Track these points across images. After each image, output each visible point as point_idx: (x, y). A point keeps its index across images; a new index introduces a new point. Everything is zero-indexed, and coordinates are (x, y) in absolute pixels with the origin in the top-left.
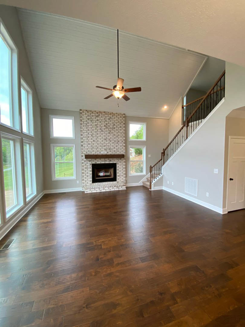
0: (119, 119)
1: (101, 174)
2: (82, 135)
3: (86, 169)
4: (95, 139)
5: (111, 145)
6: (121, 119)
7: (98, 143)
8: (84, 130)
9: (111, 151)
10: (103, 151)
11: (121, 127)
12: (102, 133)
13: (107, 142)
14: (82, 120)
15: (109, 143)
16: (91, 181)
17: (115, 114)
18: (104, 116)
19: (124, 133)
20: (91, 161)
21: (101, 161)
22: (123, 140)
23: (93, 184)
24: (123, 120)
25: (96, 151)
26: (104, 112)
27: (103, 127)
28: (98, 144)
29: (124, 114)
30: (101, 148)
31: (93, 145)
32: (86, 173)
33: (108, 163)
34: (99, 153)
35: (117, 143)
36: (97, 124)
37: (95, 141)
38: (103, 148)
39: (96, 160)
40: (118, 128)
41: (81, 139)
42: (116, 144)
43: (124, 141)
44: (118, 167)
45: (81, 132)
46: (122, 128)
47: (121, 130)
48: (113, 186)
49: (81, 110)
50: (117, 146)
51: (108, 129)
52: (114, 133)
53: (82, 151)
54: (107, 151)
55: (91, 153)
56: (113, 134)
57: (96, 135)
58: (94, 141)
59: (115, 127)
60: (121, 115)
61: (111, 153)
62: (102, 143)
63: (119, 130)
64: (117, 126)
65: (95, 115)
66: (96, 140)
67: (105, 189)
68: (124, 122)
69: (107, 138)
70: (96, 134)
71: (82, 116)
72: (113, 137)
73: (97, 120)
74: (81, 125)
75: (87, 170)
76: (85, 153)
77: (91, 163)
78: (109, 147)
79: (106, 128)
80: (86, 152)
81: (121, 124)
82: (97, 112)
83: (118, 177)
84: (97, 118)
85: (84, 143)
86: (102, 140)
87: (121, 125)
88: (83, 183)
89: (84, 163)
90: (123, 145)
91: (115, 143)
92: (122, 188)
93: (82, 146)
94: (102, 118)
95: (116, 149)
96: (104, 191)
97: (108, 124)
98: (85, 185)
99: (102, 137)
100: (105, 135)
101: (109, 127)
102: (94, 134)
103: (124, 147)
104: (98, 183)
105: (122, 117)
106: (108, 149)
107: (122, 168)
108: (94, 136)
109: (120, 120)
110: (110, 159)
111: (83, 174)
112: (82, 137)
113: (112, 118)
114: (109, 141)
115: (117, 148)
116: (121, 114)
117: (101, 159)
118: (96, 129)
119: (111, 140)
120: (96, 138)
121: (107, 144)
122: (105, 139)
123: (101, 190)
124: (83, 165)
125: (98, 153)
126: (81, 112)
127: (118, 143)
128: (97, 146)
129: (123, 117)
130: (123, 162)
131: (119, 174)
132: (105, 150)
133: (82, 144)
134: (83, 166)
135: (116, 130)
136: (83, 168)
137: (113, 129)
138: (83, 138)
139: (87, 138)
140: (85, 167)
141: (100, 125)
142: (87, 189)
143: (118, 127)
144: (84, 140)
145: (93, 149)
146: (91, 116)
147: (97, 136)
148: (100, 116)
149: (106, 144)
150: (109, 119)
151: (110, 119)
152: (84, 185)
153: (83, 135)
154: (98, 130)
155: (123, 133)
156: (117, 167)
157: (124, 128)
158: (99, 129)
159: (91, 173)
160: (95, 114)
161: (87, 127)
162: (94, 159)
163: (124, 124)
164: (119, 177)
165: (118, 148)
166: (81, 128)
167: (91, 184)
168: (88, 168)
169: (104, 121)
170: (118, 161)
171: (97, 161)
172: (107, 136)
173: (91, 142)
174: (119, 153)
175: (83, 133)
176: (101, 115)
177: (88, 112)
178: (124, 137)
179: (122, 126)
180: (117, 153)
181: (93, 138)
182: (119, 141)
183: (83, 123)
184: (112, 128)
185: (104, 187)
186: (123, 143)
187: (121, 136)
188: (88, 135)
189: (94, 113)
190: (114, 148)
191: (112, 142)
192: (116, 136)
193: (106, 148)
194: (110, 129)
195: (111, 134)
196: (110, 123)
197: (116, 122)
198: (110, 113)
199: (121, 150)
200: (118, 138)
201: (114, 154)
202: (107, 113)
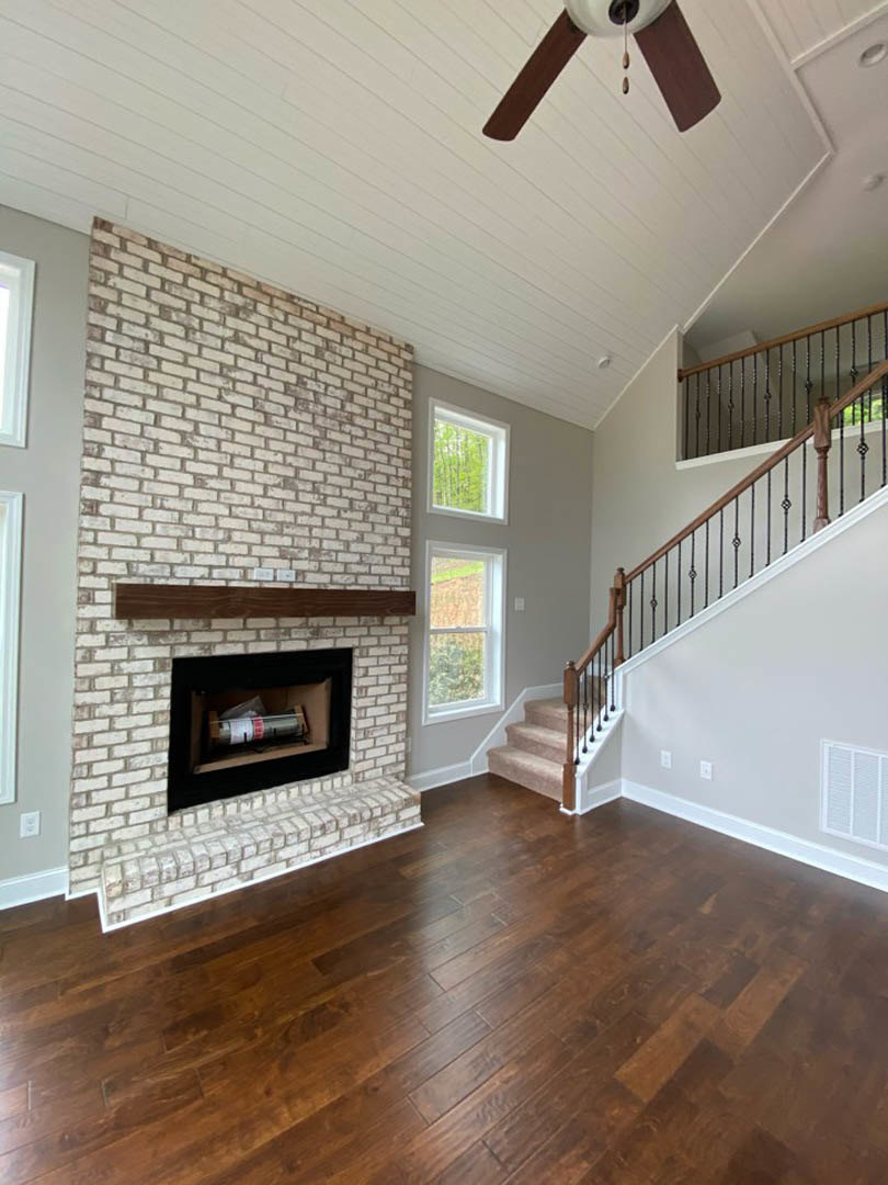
0: (377, 368)
1: (241, 728)
2: (95, 421)
3: (112, 702)
4: (213, 470)
5: (323, 526)
6: (393, 370)
7: (236, 499)
8: (116, 387)
9: (328, 567)
10: (266, 563)
11: (388, 423)
12: (270, 432)
13: (297, 500)
14: (107, 302)
15: (312, 514)
16: (164, 799)
17: (354, 330)
18: (285, 323)
19: (405, 459)
20: (163, 634)
21: (251, 636)
22: (399, 502)
23: (174, 820)
24: (401, 383)
25: (212, 560)
26: (290, 298)
27: (272, 396)
28: (230, 507)
29: (409, 348)
30: (255, 538)
31: (195, 511)
32: (112, 738)
33: (301, 646)
34: (236, 574)
35: (364, 520)
36: (229, 360)
37: (212, 483)
38: (268, 539)
39: (209, 629)
40: (375, 421)
41: (87, 454)
42: (355, 526)
43: (407, 507)
44: (365, 675)
45: (88, 396)
46: (398, 428)
47: (388, 436)
48: (344, 822)
49: (100, 224)
50: (361, 539)
51: (307, 417)
52: (345, 449)
53: (91, 552)
54: (297, 565)
55: (172, 575)
56: (340, 453)
57: (219, 441)
58: (200, 481)
59: (357, 410)
60: (394, 350)
61: (325, 579)
62: (265, 503)
63: (378, 437)
64: (366, 408)
65: (221, 299)
66: (220, 476)
67: (283, 854)
68: (408, 396)
69: (303, 474)
70: (223, 434)
71: (108, 274)
72: (340, 474)
73: (236, 339)
74: (91, 338)
75: (129, 713)
76: (119, 569)
77: (164, 652)
78: (311, 537)
79: (295, 408)
80: (129, 564)
81: (388, 402)
82: (240, 285)
83: (358, 745)
84: (231, 321)
85: (113, 490)
86: (266, 487)
87: (391, 410)
88: (81, 830)
89: (100, 655)
90: (396, 535)
91: (348, 515)
92: (398, 820)
93: (92, 508)
94: (270, 328)
95: (357, 558)
96: (281, 870)
97: (311, 385)
98: (101, 840)
99: (266, 463)
100: (285, 454)
101: (317, 402)
102: (203, 429)
103: (404, 545)
104: (217, 807)
105: (394, 360)
106: (305, 554)
107: (390, 679)
108: (200, 442)
109: (385, 377)
110: (313, 621)
111: (90, 746)
112: (93, 434)
113: (338, 348)
114: (310, 498)
115: (361, 548)
116: (391, 342)
117: (253, 622)
118: (220, 398)
119: (329, 490)
120: (220, 467)
121: (302, 520)
122: (286, 483)
123: (251, 875)
124: (86, 670)
125: (228, 573)
126: (101, 236)
127: (372, 517)
128: (226, 523)
129: (400, 363)
131: (369, 722)
132: (282, 557)
133: (90, 493)
134: (91, 684)
135: (360, 433)
136: (88, 698)
137: (341, 424)
138: (109, 452)
139: (144, 454)
140: (112, 691)
141: (255, 375)
142: (124, 893)
143: (371, 414)
144: (113, 462)
145: (189, 545)
146: (186, 293)
147: (225, 446)
148: (255, 310)
149: (290, 518)
150: (318, 354)
151: (327, 356)
152: (89, 842)
153: (106, 423)
154: (234, 406)
155: (399, 462)
156: (357, 672)
157: (404, 428)
158: (249, 402)
159: (165, 731)
160: (222, 288)
161: (146, 370)
162: (189, 624)
163: (408, 404)
164: (369, 743)
165: (368, 549)
166: (96, 364)
167: (159, 827)
168: (138, 694)
169: (287, 354)
170: (364, 631)
171: (217, 637)
172: (301, 463)
173: (175, 490)
174: (375, 580)
175: (107, 409)
176: (262, 308)
177: (165, 257)
178: (405, 487)
179: (397, 416)
180: (362, 580)
181: (195, 459)
182: (374, 508)
183: (118, 330)
184: (333, 417)
185: (279, 842)
186: (399, 521)
187: (388, 476)
188: (153, 432)
189: (212, 278)
190: (342, 548)
191: (332, 507)
192: (362, 469)
193: (292, 547)
194: (320, 421)
195: (330, 451)
196: (321, 376)
197: (361, 384)
198: (329, 319)
199: (385, 564)
200: (369, 487)
201: (345, 585)
202: (307, 309)
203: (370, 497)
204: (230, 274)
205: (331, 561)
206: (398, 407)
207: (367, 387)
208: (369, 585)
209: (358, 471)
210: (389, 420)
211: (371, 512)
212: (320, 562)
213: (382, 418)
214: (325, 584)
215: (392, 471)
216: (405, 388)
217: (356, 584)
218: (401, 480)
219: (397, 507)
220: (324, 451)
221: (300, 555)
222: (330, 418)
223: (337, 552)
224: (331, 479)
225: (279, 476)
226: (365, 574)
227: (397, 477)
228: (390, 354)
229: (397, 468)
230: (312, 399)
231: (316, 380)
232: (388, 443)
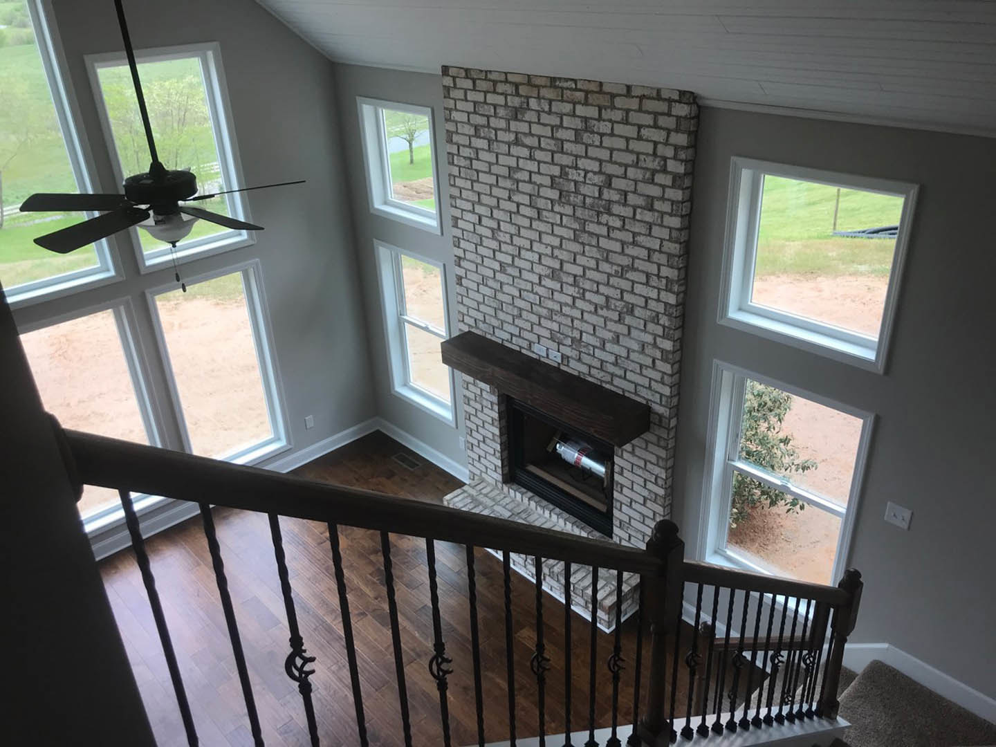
0: (639, 138)
4: (509, 260)
5: (583, 320)
6: (659, 136)
7: (523, 284)
8: (461, 197)
9: (586, 359)
10: (543, 341)
11: (651, 209)
12: (541, 226)
13: (562, 292)
15: (574, 306)
16: (500, 472)
17: (613, 96)
18: (550, 112)
19: (670, 256)
22: (660, 308)
23: (506, 487)
25: (512, 329)
27: (543, 192)
28: (520, 290)
29: (688, 97)
30: (535, 319)
31: (502, 290)
32: (478, 421)
34: (526, 344)
35: (620, 321)
36: (514, 162)
37: (509, 270)
38: (543, 322)
40: (635, 208)
41: (454, 245)
42: (611, 325)
43: (670, 315)
46: (662, 214)
50: (617, 340)
51: (569, 210)
53: (461, 308)
54: (563, 349)
56: (598, 246)
57: (512, 236)
58: (503, 268)
59: (615, 197)
60: (662, 107)
61: (584, 369)
62: (540, 290)
63: (637, 228)
64: (625, 193)
65: (506, 105)
66: (513, 265)
68: (681, 169)
69: (567, 267)
70: (513, 230)
71: (451, 110)
72: (597, 269)
73: (517, 142)
74: (450, 162)
75: (483, 411)
78: (573, 328)
79: (560, 202)
80: (475, 320)
81: (652, 181)
82: (517, 86)
84: (513, 126)
85: (466, 270)
86: (540, 277)
87: (655, 191)
88: (471, 461)
90: (655, 345)
91: (605, 313)
93: (459, 280)
94: (539, 122)
95: (612, 358)
97: (573, 174)
98: (478, 472)
99: (540, 255)
100: (554, 247)
101: (577, 192)
102: (502, 226)
103: (666, 360)
105: (662, 121)
106: (569, 342)
108: (501, 236)
109: (649, 148)
111: (470, 420)
113: (595, 125)
114: (573, 291)
115: (616, 349)
116: (659, 97)
118: (510, 199)
119: (587, 285)
120: (513, 257)
121: (566, 310)
122: (554, 274)
125: (521, 343)
126: (446, 81)
127: (628, 320)
128: (519, 303)
129: (671, 122)
130: (654, 459)
132: (552, 339)
133: (458, 271)
136: (467, 393)
137: (599, 213)
138: (463, 244)
139: (476, 245)
140: (475, 395)
141: (531, 173)
143: (632, 199)
144: (465, 250)
145: (501, 315)
146: (487, 110)
147: (516, 241)
148: (528, 108)
149: (557, 307)
151: (586, 137)
152: (474, 470)
153: (460, 224)
154: (518, 204)
155: (663, 259)
157: (671, 215)
158: (527, 200)
159: (497, 431)
160: (505, 95)
161: (472, 181)
165: (623, 352)
167: (499, 485)
169: (553, 145)
172: (565, 256)
173: (491, 274)
174: (630, 387)
176: (533, 103)
177: (475, 81)
179: (662, 199)
180: (616, 381)
181: (500, 250)
183: (459, 153)
184: (592, 208)
186: (660, 331)
187: (648, 275)
188: (479, 229)
189: (500, 88)
190: (598, 344)
191: (590, 302)
192: (619, 265)
193: (559, 332)
194: (579, 213)
195: (589, 245)
196: (581, 163)
197: (620, 164)
198: (587, 92)
199: (641, 374)
200: (625, 285)
201: (601, 381)
202: (567, 89)
203: (627, 297)
204: (510, 78)
205: (589, 355)
206: (663, 187)
207: (626, 166)
208: (624, 390)
209: (615, 267)
210: (652, 205)
211: (627, 313)
212: (580, 352)
213: (643, 204)
214: (584, 374)
215: (653, 269)
216: (675, 158)
217: (611, 383)
218: (664, 281)
219: (658, 314)
220: (583, 244)
221: (565, 342)
222: (588, 209)
223: (594, 347)
224: (589, 274)
225: (549, 267)
226: (620, 377)
227: (658, 276)
228: (656, 114)
229: (659, 266)
230: (574, 190)
231: (576, 168)
232: (650, 235)
